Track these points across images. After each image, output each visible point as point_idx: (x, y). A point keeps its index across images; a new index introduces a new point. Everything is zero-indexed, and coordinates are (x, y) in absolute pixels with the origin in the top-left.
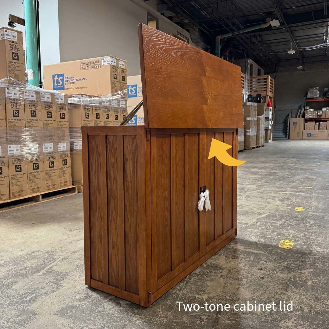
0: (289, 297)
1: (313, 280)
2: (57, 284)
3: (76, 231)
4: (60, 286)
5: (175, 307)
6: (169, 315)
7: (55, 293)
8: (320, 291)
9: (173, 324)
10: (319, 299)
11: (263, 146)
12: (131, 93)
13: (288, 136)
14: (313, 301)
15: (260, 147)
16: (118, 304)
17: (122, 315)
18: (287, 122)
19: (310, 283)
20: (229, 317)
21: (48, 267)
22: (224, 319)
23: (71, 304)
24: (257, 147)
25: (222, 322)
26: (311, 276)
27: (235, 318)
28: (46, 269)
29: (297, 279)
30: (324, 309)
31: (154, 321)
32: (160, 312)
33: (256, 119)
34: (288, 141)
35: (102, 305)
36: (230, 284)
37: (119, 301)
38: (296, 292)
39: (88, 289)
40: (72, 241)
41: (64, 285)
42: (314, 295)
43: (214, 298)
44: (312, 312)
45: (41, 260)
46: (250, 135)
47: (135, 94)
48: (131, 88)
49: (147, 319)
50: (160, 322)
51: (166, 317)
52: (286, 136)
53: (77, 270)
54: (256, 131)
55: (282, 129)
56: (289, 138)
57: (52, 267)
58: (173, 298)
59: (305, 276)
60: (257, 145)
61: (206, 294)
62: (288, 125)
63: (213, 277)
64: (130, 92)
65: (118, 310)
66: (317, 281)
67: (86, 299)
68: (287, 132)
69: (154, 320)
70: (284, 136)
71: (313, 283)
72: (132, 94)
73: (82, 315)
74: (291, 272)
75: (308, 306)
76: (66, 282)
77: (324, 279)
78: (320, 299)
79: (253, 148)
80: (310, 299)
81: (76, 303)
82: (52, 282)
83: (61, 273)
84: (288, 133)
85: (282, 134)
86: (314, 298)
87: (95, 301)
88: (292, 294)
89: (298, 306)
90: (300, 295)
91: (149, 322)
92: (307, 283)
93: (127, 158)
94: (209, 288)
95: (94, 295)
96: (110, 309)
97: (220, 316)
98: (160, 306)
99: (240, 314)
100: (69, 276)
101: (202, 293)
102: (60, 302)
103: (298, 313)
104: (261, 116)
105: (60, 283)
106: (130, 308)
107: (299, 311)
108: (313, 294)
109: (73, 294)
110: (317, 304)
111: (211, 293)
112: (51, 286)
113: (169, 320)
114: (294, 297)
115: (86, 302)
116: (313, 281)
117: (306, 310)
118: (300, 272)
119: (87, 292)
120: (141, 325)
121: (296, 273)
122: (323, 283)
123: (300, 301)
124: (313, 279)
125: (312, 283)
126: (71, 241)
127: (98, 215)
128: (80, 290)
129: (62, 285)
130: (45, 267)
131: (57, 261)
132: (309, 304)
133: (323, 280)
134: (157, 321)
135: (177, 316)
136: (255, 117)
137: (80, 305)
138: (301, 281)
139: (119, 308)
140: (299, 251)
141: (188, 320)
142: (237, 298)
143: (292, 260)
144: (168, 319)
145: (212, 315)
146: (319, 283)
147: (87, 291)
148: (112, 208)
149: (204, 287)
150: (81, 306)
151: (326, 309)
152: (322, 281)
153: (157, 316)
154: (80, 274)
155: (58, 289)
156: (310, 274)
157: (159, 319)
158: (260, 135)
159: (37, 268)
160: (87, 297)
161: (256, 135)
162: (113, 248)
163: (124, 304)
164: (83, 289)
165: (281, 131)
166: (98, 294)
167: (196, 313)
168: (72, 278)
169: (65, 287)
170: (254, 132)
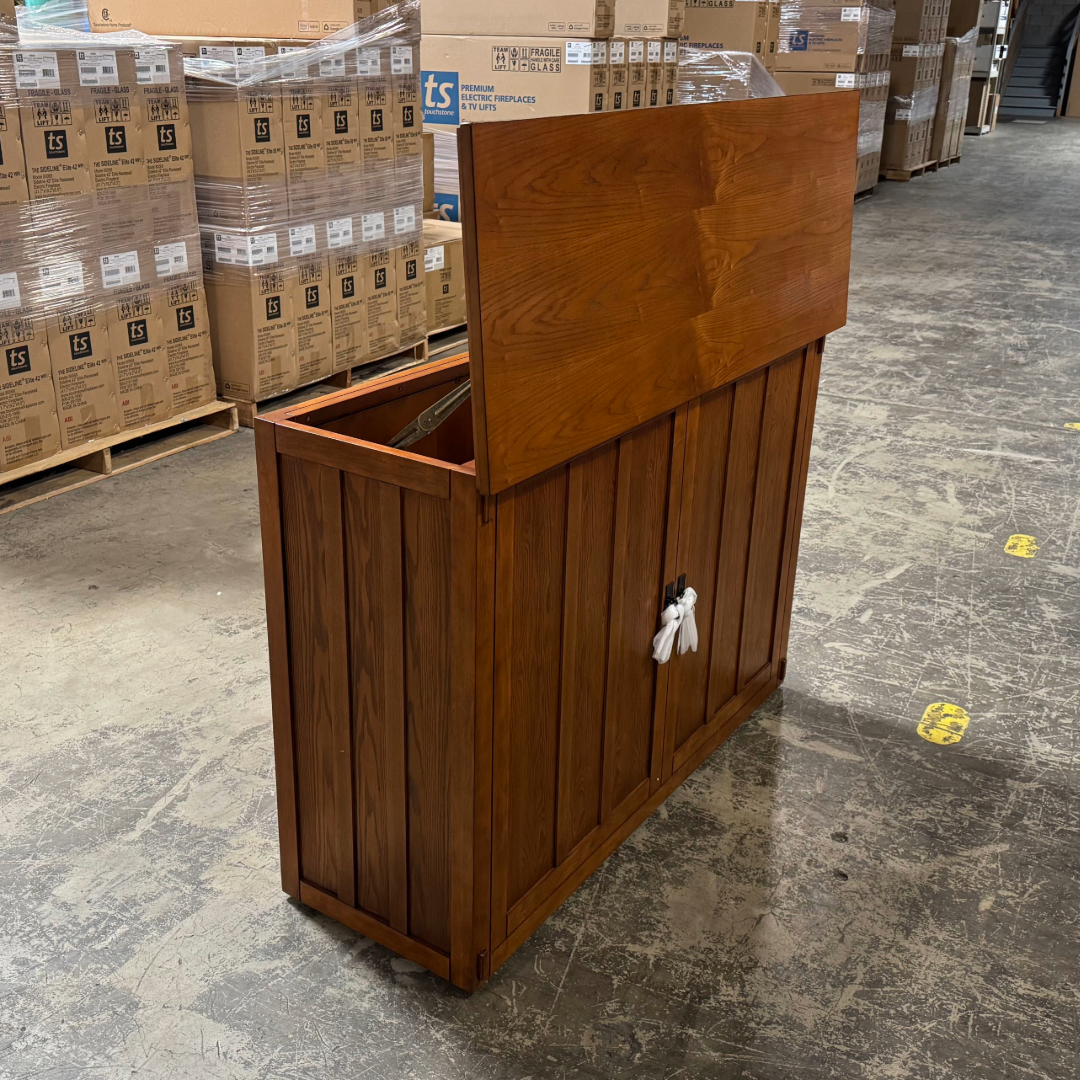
0: (913, 960)
1: (1000, 892)
2: (194, 884)
3: (244, 634)
4: (204, 889)
5: (560, 990)
6: (538, 1022)
7: (188, 919)
8: (1011, 938)
9: (549, 1057)
10: (1000, 973)
11: (956, 160)
12: (432, 105)
13: (1060, 102)
14: (981, 980)
15: (942, 164)
16: (386, 973)
17: (397, 1017)
18: (1066, 38)
19: (985, 905)
20: (717, 1036)
21: (160, 805)
22: (701, 1041)
23: (241, 969)
25: (694, 1055)
26: (996, 872)
27: (736, 1041)
28: (152, 813)
29: (952, 887)
30: (1009, 1015)
31: (492, 1046)
32: (512, 1007)
33: (940, 50)
34: (1056, 126)
35: (338, 974)
36: (736, 899)
37: (389, 961)
38: (936, 939)
39: (293, 908)
40: (234, 684)
41: (216, 885)
42: (990, 955)
43: (680, 956)
44: (970, 1023)
45: (133, 772)
46: (910, 117)
47: (452, 113)
48: (436, 85)
49: (473, 1034)
50: (511, 1051)
51: (528, 1031)
52: (1054, 103)
53: (256, 823)
54: (936, 101)
55: (1041, 72)
56: (1063, 113)
57: (171, 806)
58: (555, 952)
59: (979, 872)
60: (930, 160)
61: (656, 937)
62: (1068, 57)
63: (686, 867)
64: (432, 101)
65: (387, 999)
66: (1010, 894)
67: (286, 948)
68: (1061, 86)
69: (493, 1042)
70: (1046, 103)
71: (1000, 903)
72: (440, 109)
73: (277, 1015)
74: (936, 855)
75: (961, 1001)
76: (223, 874)
77: (1035, 886)
78: (1006, 972)
79: (915, 173)
80: (975, 973)
81: (258, 967)
82: (179, 874)
83: (205, 832)
84: (1062, 92)
85: (1040, 92)
86: (989, 967)
87: (316, 958)
88: (923, 948)
89: (931, 1000)
90: (947, 952)
91: (479, 1048)
92: (979, 901)
93: (415, 563)
94: (669, 914)
95: (313, 935)
96: (362, 994)
97: (690, 1031)
98: (514, 982)
99: (752, 1025)
100: (229, 846)
101: (647, 933)
102: (207, 960)
103: (928, 1026)
104: (960, 37)
105: (202, 878)
106: (421, 990)
107: (930, 1020)
108: (989, 953)
109: (244, 927)
110: (992, 993)
111: (673, 936)
112: (176, 889)
113: (539, 1041)
114: (927, 963)
115: (286, 961)
116: (998, 896)
117: (954, 1017)
118: (966, 854)
119: (288, 921)
120: (453, 1060)
121: (953, 859)
122: (1030, 907)
123: (942, 979)
124: (999, 888)
125: (995, 902)
126: (230, 683)
127: (320, 709)
128: (267, 910)
129: (209, 887)
130: (150, 803)
131: (187, 777)
132: (966, 994)
133: (1031, 891)
134: (501, 1046)
135: (562, 1028)
136: (939, 43)
137: (268, 972)
138: (961, 894)
139: (389, 988)
140: (980, 757)
141: (594, 1044)
142: (751, 960)
143: (949, 797)
144: (536, 1037)
145: (669, 1027)
146: (1017, 904)
147: (290, 915)
148: (365, 699)
149: (655, 910)
150: (273, 978)
151: (1015, 1015)
152: (1026, 896)
153: (503, 1025)
154: (263, 841)
155: (197, 906)
156: (994, 866)
157: (507, 1038)
158: (949, 119)
159: (124, 808)
160: (290, 942)
161: (932, 118)
162: (369, 812)
163: (403, 974)
164: (277, 908)
165: (1037, 82)
166: (323, 927)
167: (622, 1016)
168: (241, 859)
169: (219, 898)
170: (930, 107)
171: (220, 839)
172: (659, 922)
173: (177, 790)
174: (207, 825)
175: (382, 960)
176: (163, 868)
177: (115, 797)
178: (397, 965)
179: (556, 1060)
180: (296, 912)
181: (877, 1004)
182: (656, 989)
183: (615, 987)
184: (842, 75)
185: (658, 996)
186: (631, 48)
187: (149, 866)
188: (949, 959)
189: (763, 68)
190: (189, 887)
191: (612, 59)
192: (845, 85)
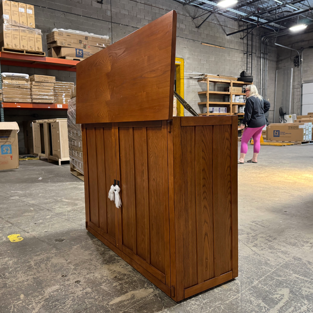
0: (26, 275)
1: (21, 301)
8: (7, 294)
10: (4, 286)
14: (7, 282)
19: (22, 296)
26: (28, 305)
29: (36, 293)
42: (9, 288)
59: (32, 302)
66: (18, 303)
71: (19, 299)
74: (49, 296)
75: (8, 277)
77: (12, 310)
78: (2, 287)
80: (10, 282)
86: (7, 285)
89: (15, 273)
90: (21, 281)
92: (25, 295)
107: (11, 271)
108: (11, 288)
110: (2, 282)
116: (21, 300)
117: (7, 274)
118: (42, 303)
121: (44, 299)
122: (10, 304)
123: (16, 277)
124: (23, 302)
125: (20, 298)
132: (8, 278)
133: (12, 308)
138: (32, 293)
146: (14, 302)
152: (13, 306)
156: (30, 306)
188: (19, 280)
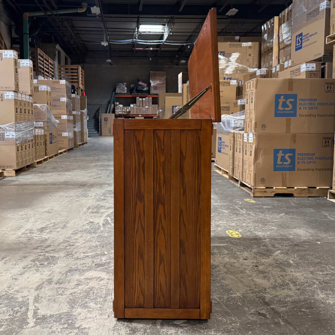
6: (234, 320)
9: (248, 325)
11: (87, 143)
13: (100, 132)
15: (85, 144)
16: (176, 326)
18: (98, 118)
20: (279, 305)
21: (30, 314)
22: (277, 307)
24: (82, 144)
25: (280, 310)
27: (284, 304)
28: (30, 316)
32: (222, 319)
33: (80, 113)
34: (100, 137)
35: (161, 332)
36: (241, 278)
37: (172, 323)
38: (292, 271)
40: (14, 276)
41: (85, 326)
43: (246, 293)
46: (76, 130)
49: (222, 329)
50: (237, 328)
51: (234, 322)
52: (98, 132)
54: (80, 127)
55: (93, 125)
56: (101, 135)
57: (35, 313)
60: (81, 142)
61: (235, 292)
62: (100, 121)
63: (220, 275)
65: (185, 331)
68: (99, 128)
69: (229, 329)
70: (96, 132)
79: (80, 145)
83: (60, 315)
84: (100, 129)
85: (94, 130)
88: (292, 273)
91: (228, 331)
93: (184, 155)
94: (231, 286)
95: (139, 326)
96: (176, 333)
97: (272, 306)
98: (215, 314)
99: (282, 300)
100: (75, 315)
101: (232, 291)
103: (315, 286)
104: (84, 110)
105: (77, 326)
106: (192, 325)
109: (112, 333)
111: (238, 290)
112: (71, 332)
113: (241, 323)
114: (297, 276)
119: (125, 325)
126: (12, 277)
127: (138, 227)
129: (83, 328)
130: (25, 314)
131: (31, 304)
135: (242, 318)
136: (79, 111)
139: (182, 329)
140: (250, 238)
141: (254, 318)
142: (263, 288)
143: (255, 246)
144: (238, 323)
145: (266, 308)
148: (161, 216)
149: (226, 286)
153: (226, 324)
157: (231, 326)
158: (84, 131)
159: (16, 319)
160: (134, 331)
161: (80, 131)
162: (161, 263)
163: (181, 324)
164: (117, 324)
165: (93, 127)
166: (139, 323)
167: (252, 310)
168: (85, 317)
169: (92, 329)
170: (79, 128)
171: (69, 315)
172: (231, 288)
173: (31, 307)
174: (57, 313)
175: (170, 323)
176: (57, 329)
177: (7, 317)
178: (176, 322)
179: (251, 325)
180: (124, 323)
181: (300, 286)
182: (251, 301)
183: (241, 305)
184: (63, 116)
185: (254, 303)
186: (23, 96)
187: (50, 330)
189: (49, 109)
190: (76, 330)
191: (19, 98)
192: (64, 118)
